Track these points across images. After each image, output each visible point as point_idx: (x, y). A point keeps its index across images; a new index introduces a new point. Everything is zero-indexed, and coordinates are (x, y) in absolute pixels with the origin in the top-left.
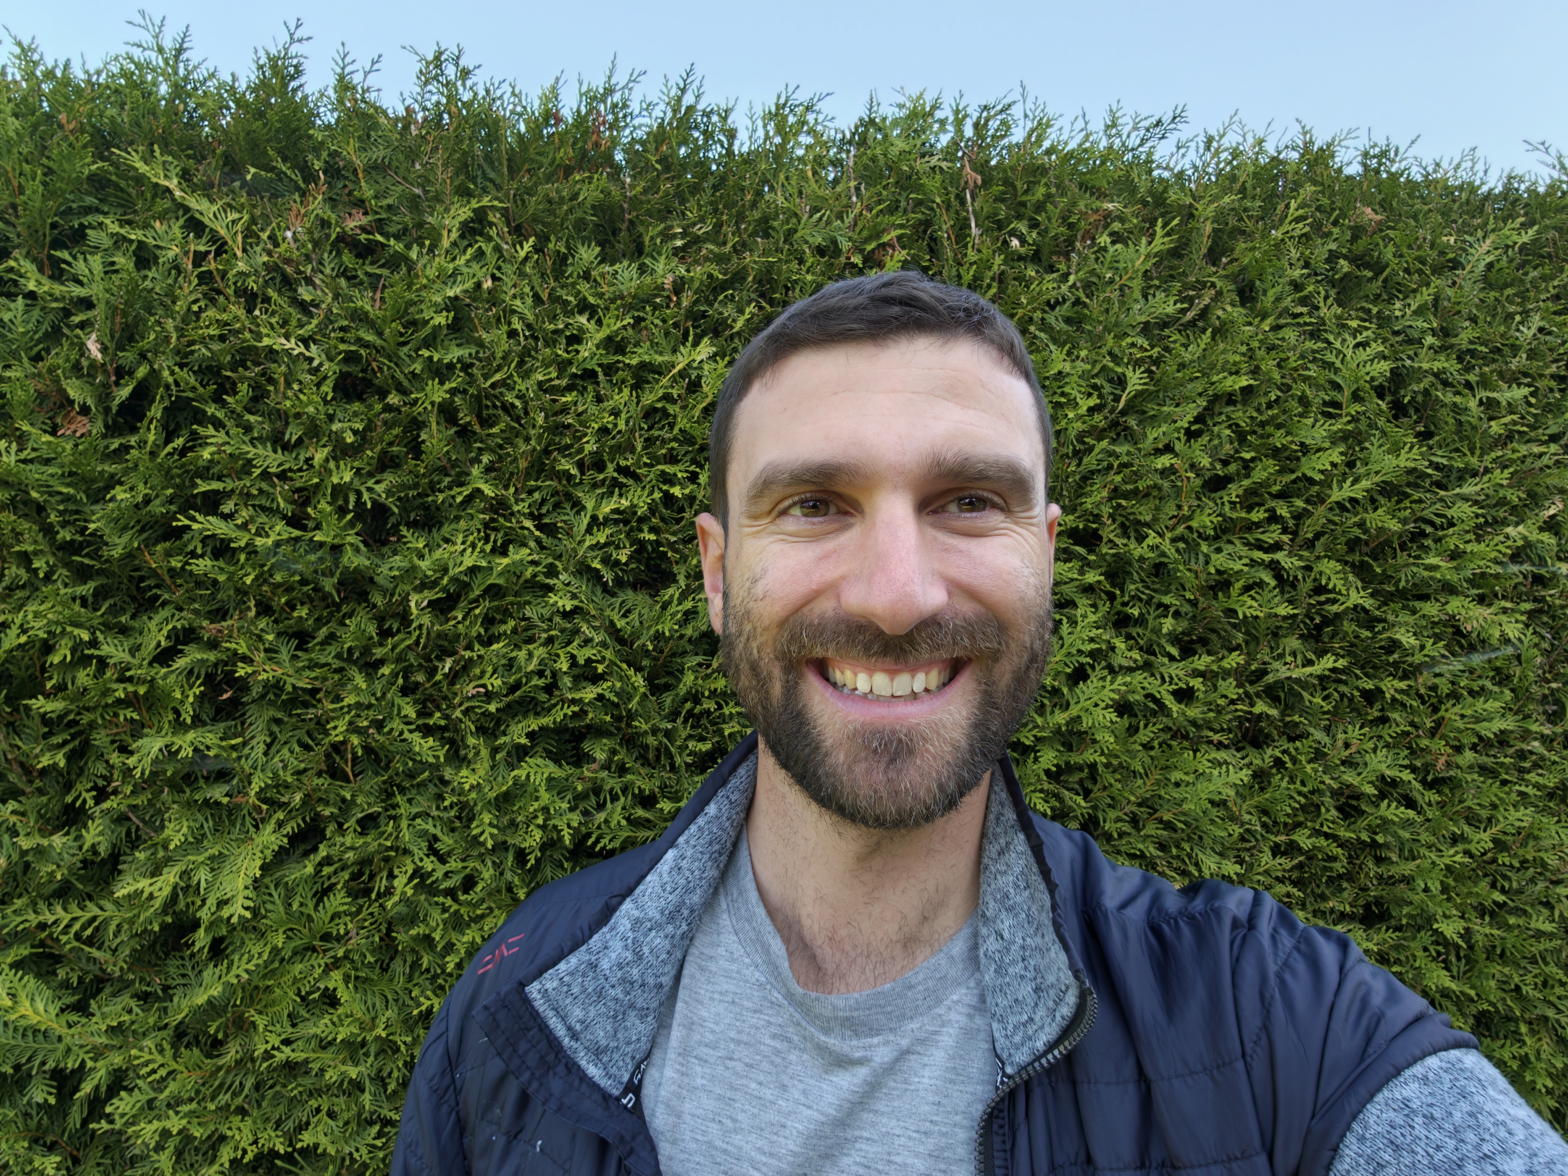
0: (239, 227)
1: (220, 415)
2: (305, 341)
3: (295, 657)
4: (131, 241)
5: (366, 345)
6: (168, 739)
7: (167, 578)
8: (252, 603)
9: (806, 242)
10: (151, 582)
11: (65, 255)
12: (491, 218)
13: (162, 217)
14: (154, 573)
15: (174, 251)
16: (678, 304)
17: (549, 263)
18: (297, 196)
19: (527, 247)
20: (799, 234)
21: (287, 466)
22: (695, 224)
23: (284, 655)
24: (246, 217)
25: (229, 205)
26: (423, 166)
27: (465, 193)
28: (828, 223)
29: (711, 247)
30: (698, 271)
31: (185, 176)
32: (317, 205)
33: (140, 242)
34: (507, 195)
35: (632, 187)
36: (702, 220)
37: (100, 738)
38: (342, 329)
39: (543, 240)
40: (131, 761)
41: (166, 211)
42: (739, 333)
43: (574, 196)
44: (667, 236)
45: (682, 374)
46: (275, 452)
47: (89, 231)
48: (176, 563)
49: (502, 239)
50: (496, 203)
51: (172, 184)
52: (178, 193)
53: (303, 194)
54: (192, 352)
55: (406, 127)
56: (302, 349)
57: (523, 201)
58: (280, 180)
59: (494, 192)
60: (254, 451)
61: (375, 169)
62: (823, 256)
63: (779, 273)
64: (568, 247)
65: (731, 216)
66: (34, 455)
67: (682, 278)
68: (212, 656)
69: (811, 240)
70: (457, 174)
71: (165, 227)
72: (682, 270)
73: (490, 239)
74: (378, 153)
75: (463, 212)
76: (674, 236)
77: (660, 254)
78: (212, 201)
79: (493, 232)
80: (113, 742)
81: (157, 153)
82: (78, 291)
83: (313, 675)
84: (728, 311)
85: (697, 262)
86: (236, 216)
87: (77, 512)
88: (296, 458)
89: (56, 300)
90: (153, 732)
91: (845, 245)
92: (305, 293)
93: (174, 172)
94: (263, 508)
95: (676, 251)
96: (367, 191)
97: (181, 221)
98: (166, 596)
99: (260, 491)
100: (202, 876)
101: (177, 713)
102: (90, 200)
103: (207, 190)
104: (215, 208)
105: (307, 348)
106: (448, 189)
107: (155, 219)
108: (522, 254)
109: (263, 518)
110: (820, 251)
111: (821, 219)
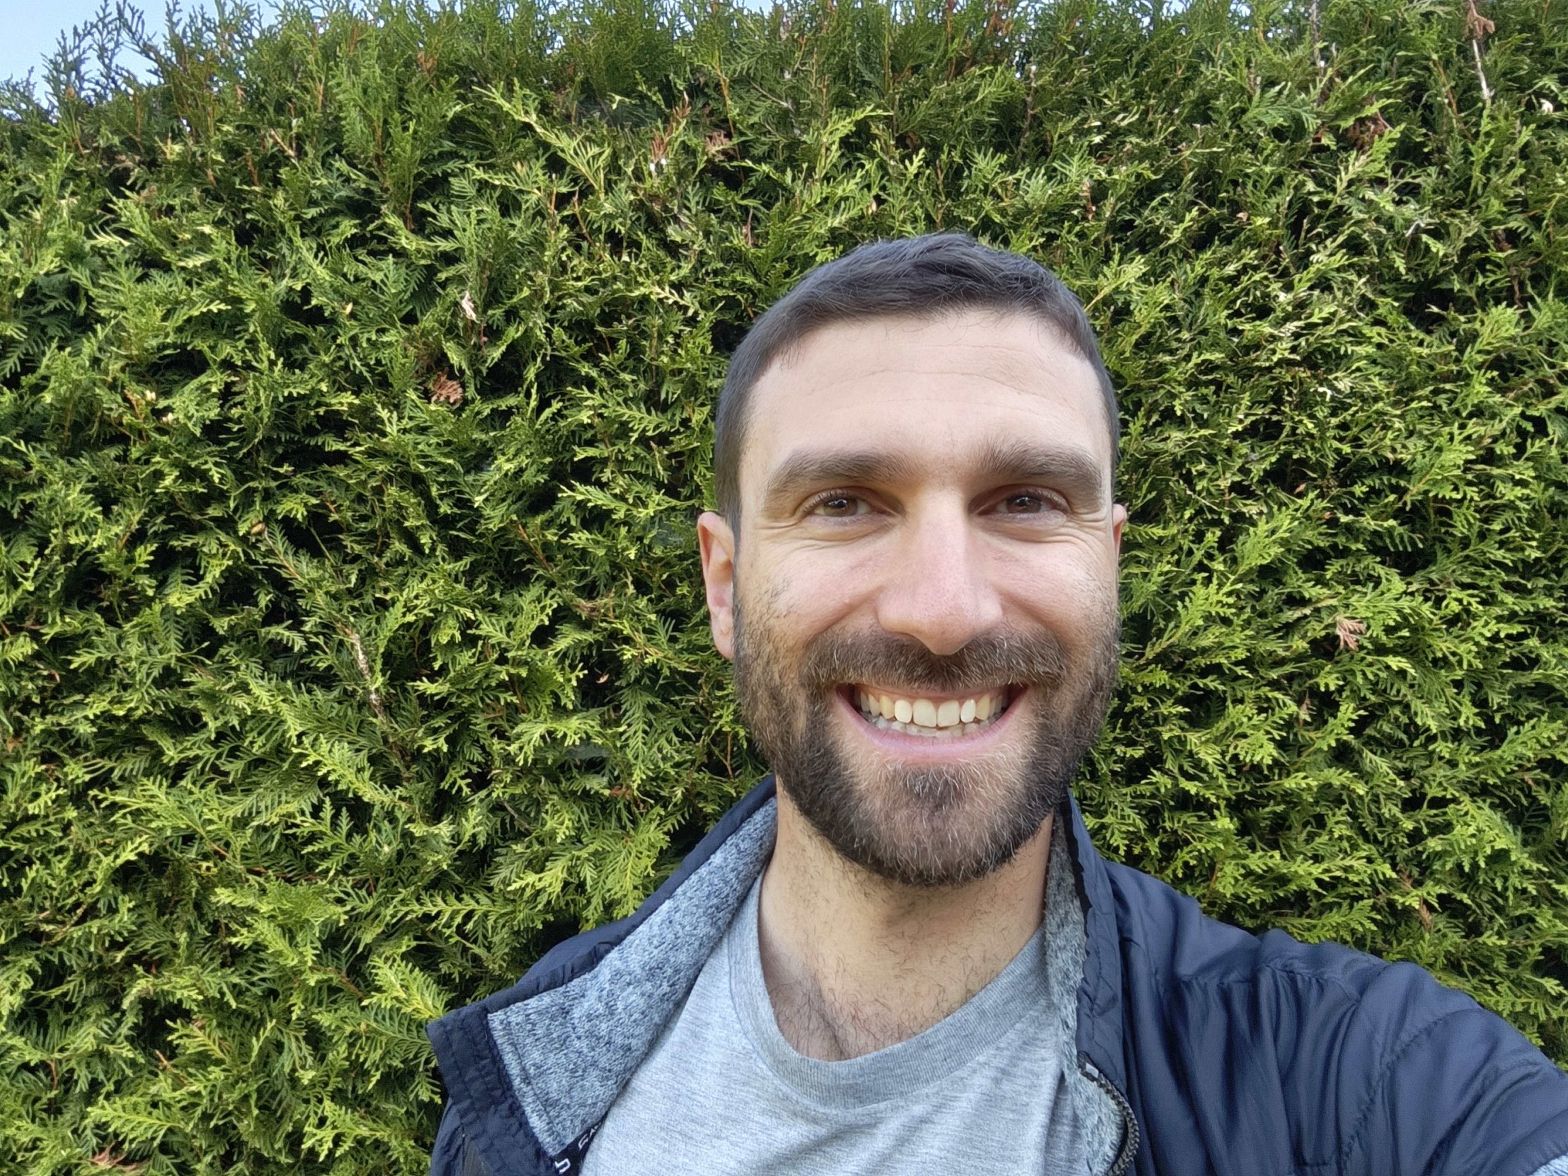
0: (601, 162)
1: (594, 373)
2: (678, 287)
3: (673, 640)
4: (494, 187)
5: (742, 288)
6: (550, 725)
7: (539, 552)
8: (629, 580)
9: (1260, 123)
10: (524, 557)
11: (428, 206)
12: (874, 130)
13: (523, 158)
14: (526, 547)
15: (535, 196)
16: (1098, 215)
17: (941, 177)
18: (659, 123)
19: (917, 160)
20: (1250, 115)
21: (663, 428)
22: (1115, 114)
23: (662, 637)
24: (608, 151)
25: (588, 139)
26: (795, 74)
27: (844, 103)
28: (1291, 98)
29: (1134, 140)
30: (1122, 173)
31: (544, 109)
32: (680, 132)
33: (504, 187)
34: (892, 102)
35: (1038, 75)
36: (1125, 108)
37: (480, 723)
38: (716, 273)
39: (935, 149)
40: (513, 748)
41: (528, 151)
42: (1174, 246)
43: (971, 95)
44: (1081, 132)
45: (1107, 301)
46: (649, 412)
47: (451, 179)
48: (551, 536)
49: (887, 153)
50: (880, 112)
51: (532, 119)
52: (539, 130)
53: (666, 120)
54: (564, 306)
55: (775, 32)
56: (676, 298)
57: (911, 105)
58: (643, 106)
59: (876, 99)
60: (629, 413)
61: (742, 81)
62: (1282, 140)
63: (1226, 166)
64: (964, 156)
65: (1161, 99)
66: (411, 424)
67: (1100, 183)
68: (588, 637)
69: (1267, 120)
70: (834, 80)
71: (526, 169)
72: (1102, 173)
73: (872, 155)
74: (743, 64)
75: (844, 126)
76: (1090, 131)
77: (1072, 155)
78: (572, 136)
79: (877, 146)
80: (490, 727)
81: (517, 88)
82: (445, 245)
83: (693, 658)
84: (1160, 218)
85: (1119, 162)
86: (596, 150)
87: (453, 484)
88: (672, 420)
89: (424, 257)
90: (530, 716)
91: (1312, 123)
92: (673, 233)
93: (533, 105)
94: (637, 476)
95: (1093, 150)
96: (733, 111)
97: (542, 161)
98: (540, 572)
99: (636, 456)
100: (588, 873)
101: (557, 697)
102: (448, 145)
103: (565, 122)
104: (574, 144)
105: (681, 296)
106: (824, 101)
107: (515, 159)
108: (913, 169)
109: (638, 487)
110: (1278, 133)
111: (1280, 93)
